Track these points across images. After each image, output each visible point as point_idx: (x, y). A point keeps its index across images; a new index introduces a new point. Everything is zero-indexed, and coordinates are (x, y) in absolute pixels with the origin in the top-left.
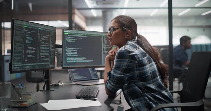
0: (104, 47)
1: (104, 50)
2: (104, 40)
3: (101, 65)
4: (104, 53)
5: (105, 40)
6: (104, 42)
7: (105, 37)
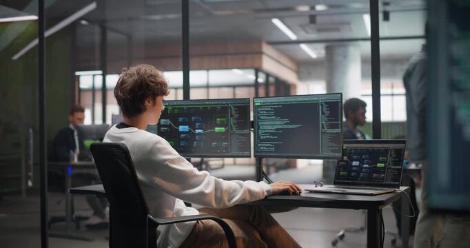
0: (323, 123)
1: (323, 128)
2: (322, 109)
3: (318, 155)
4: (322, 133)
5: (325, 109)
6: (323, 113)
7: (325, 102)
